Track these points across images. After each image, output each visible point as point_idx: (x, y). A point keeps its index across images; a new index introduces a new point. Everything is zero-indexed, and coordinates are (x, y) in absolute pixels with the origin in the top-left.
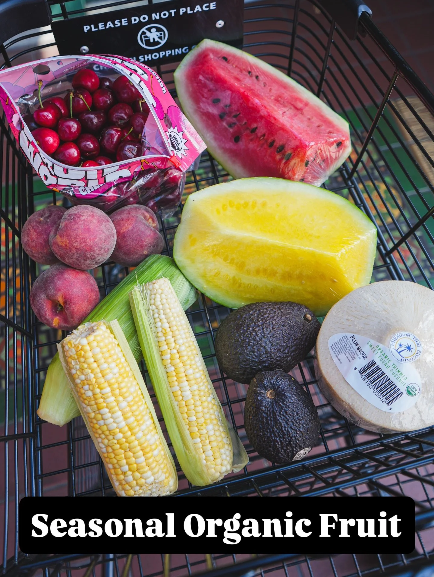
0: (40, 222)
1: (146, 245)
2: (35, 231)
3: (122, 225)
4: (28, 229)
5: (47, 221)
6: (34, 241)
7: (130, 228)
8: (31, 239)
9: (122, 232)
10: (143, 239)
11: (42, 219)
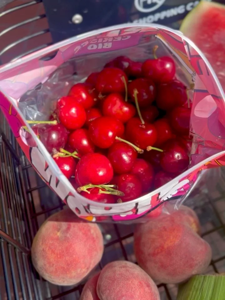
0: (58, 239)
1: (197, 264)
2: (53, 252)
3: (165, 238)
4: (43, 250)
5: (66, 237)
6: (53, 265)
7: (177, 242)
8: (49, 263)
9: (166, 247)
10: (194, 257)
11: (59, 234)
